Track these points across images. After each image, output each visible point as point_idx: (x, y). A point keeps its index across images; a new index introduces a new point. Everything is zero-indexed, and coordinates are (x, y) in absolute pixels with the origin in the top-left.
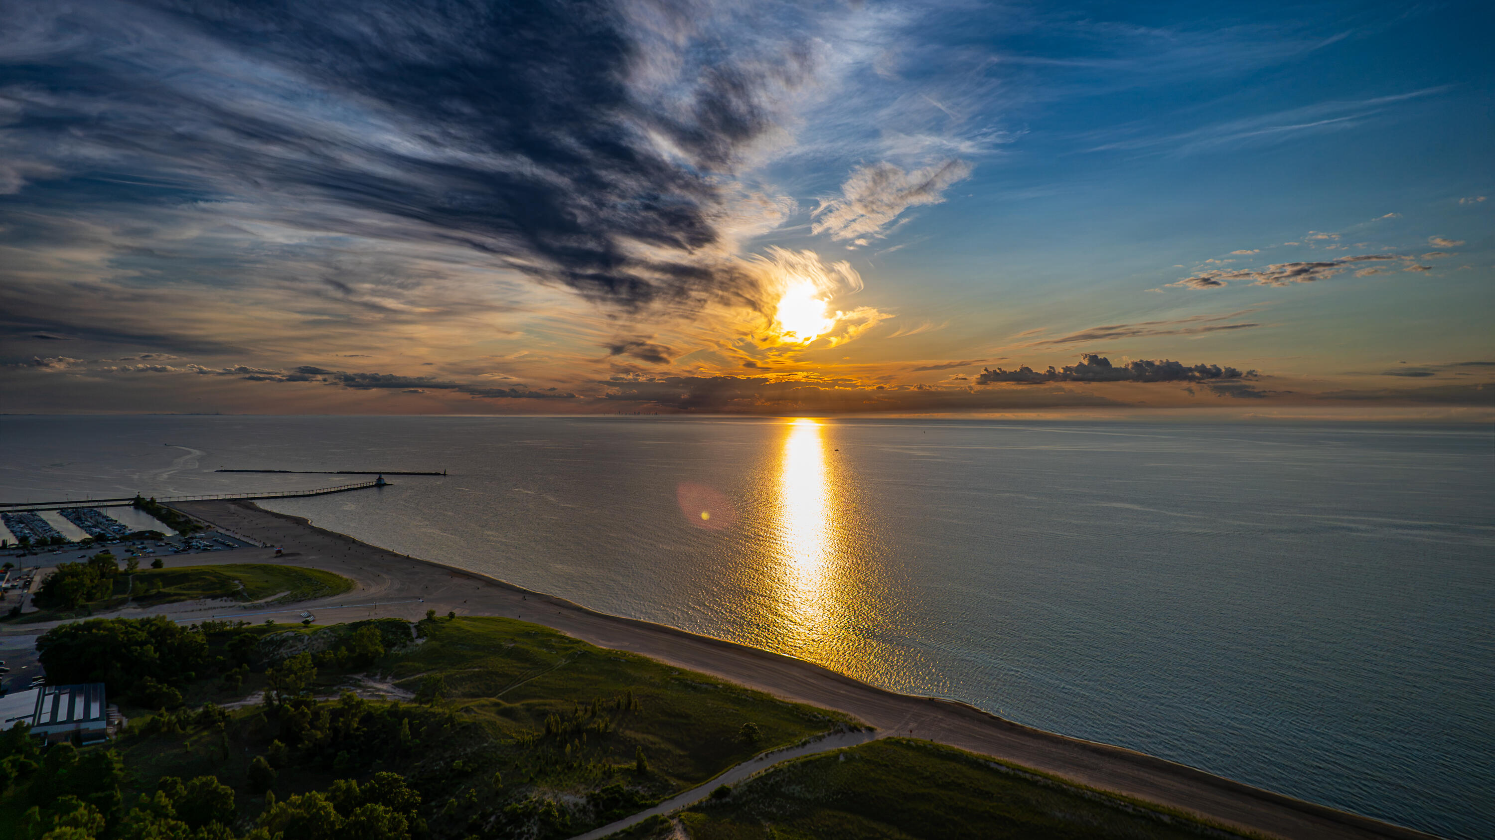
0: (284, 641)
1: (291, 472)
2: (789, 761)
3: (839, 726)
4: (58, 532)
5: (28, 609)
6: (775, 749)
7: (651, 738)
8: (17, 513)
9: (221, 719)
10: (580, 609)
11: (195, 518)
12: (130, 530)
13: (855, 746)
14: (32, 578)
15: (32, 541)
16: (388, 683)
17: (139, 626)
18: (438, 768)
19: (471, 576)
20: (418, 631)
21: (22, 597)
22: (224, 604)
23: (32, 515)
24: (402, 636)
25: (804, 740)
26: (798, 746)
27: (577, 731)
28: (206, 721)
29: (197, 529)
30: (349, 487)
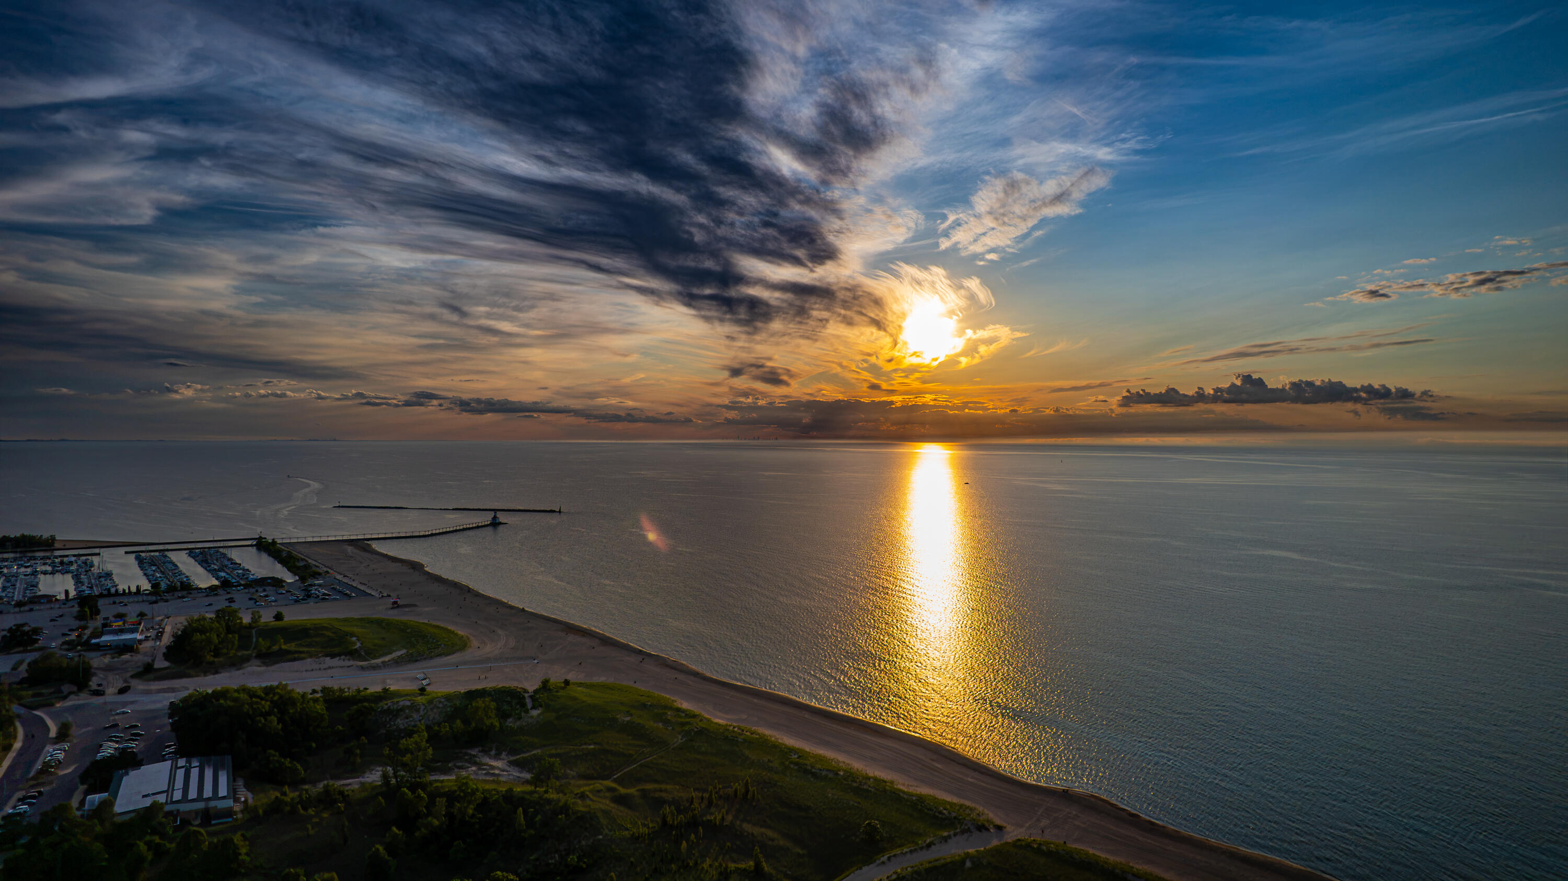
0: (402, 709)
1: (407, 508)
2: (912, 867)
3: (966, 825)
4: (187, 577)
5: (161, 663)
6: (897, 851)
7: (770, 833)
8: (150, 553)
9: (341, 799)
10: (696, 674)
11: (314, 563)
12: (253, 575)
13: (982, 849)
14: (164, 629)
15: (163, 586)
16: (503, 759)
17: (263, 695)
18: (553, 861)
19: (586, 633)
20: (533, 701)
21: (155, 649)
22: (341, 663)
23: (163, 556)
24: (518, 707)
25: (928, 841)
26: (922, 848)
27: (693, 824)
28: (327, 800)
29: (316, 575)
30: (465, 526)
